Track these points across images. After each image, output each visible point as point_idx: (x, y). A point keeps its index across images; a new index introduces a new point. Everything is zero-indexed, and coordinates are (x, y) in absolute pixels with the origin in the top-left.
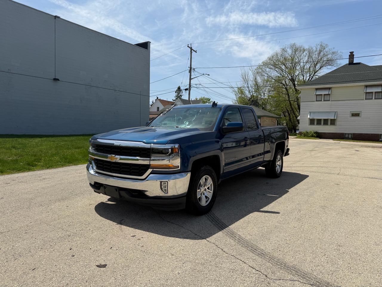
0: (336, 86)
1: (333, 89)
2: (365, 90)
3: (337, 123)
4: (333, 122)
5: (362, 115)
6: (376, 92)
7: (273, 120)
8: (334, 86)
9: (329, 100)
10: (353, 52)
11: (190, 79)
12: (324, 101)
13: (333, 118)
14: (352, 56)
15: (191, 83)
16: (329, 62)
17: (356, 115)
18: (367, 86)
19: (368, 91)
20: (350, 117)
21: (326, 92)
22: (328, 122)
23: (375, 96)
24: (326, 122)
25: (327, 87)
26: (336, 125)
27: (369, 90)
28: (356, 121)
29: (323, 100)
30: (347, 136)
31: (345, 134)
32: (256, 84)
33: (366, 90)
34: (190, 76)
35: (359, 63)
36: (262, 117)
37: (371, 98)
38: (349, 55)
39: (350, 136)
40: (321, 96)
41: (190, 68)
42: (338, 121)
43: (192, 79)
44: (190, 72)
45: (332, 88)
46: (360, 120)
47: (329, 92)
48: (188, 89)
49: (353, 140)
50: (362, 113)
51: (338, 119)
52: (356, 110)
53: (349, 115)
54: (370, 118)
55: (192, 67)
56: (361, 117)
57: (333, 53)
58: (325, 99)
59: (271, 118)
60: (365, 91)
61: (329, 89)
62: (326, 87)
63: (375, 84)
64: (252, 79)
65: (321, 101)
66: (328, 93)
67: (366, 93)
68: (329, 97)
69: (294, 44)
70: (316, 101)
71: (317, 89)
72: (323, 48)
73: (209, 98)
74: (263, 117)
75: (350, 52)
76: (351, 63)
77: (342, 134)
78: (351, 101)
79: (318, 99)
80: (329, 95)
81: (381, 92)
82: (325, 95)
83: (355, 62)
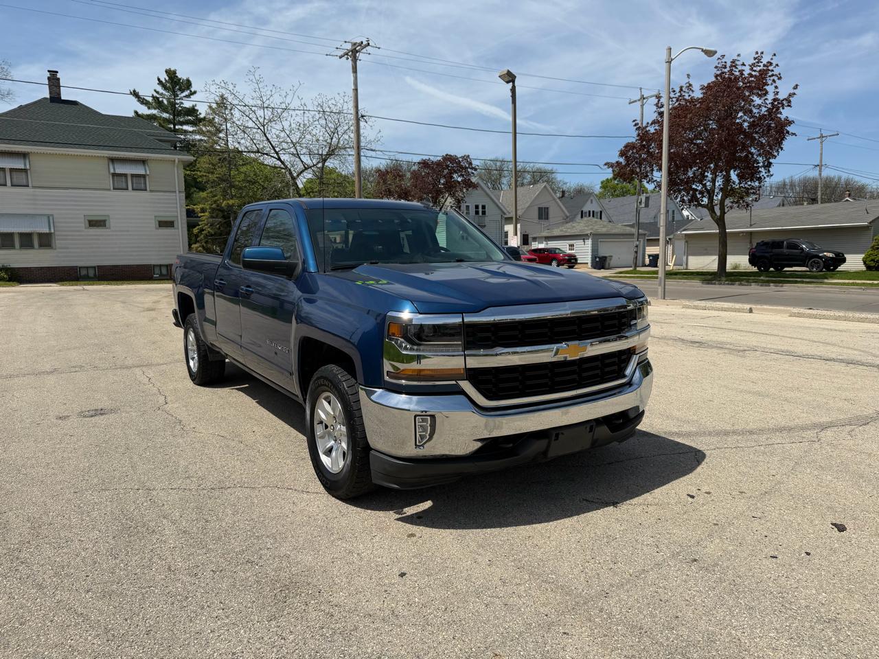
0: (42, 151)
1: (33, 157)
2: (111, 168)
3: (57, 242)
4: (46, 241)
5: (112, 223)
6: (133, 176)
8: (36, 151)
9: (25, 183)
10: (57, 72)
12: (12, 186)
13: (46, 230)
14: (54, 81)
17: (96, 223)
18: (113, 160)
19: (118, 171)
20: (86, 228)
21: (17, 164)
22: (13, 241)
23: (132, 183)
24: (26, 240)
25: (20, 150)
26: (53, 245)
27: (120, 169)
28: (101, 237)
29: (9, 183)
30: (84, 272)
31: (80, 268)
33: (114, 169)
35: (75, 103)
37: (124, 186)
38: (48, 78)
39: (91, 273)
42: (59, 237)
45: (31, 155)
46: (109, 235)
47: (25, 165)
49: (99, 280)
50: (111, 220)
51: (56, 233)
52: (97, 213)
53: (82, 224)
54: (128, 231)
56: (110, 228)
58: (15, 181)
60: (112, 171)
61: (24, 155)
62: (13, 150)
63: (131, 157)
65: (5, 185)
66: (22, 167)
67: (114, 175)
68: (25, 176)
75: (49, 71)
76: (55, 98)
77: (74, 269)
78: (81, 191)
80: (25, 171)
81: (144, 176)
82: (12, 170)
83: (63, 98)
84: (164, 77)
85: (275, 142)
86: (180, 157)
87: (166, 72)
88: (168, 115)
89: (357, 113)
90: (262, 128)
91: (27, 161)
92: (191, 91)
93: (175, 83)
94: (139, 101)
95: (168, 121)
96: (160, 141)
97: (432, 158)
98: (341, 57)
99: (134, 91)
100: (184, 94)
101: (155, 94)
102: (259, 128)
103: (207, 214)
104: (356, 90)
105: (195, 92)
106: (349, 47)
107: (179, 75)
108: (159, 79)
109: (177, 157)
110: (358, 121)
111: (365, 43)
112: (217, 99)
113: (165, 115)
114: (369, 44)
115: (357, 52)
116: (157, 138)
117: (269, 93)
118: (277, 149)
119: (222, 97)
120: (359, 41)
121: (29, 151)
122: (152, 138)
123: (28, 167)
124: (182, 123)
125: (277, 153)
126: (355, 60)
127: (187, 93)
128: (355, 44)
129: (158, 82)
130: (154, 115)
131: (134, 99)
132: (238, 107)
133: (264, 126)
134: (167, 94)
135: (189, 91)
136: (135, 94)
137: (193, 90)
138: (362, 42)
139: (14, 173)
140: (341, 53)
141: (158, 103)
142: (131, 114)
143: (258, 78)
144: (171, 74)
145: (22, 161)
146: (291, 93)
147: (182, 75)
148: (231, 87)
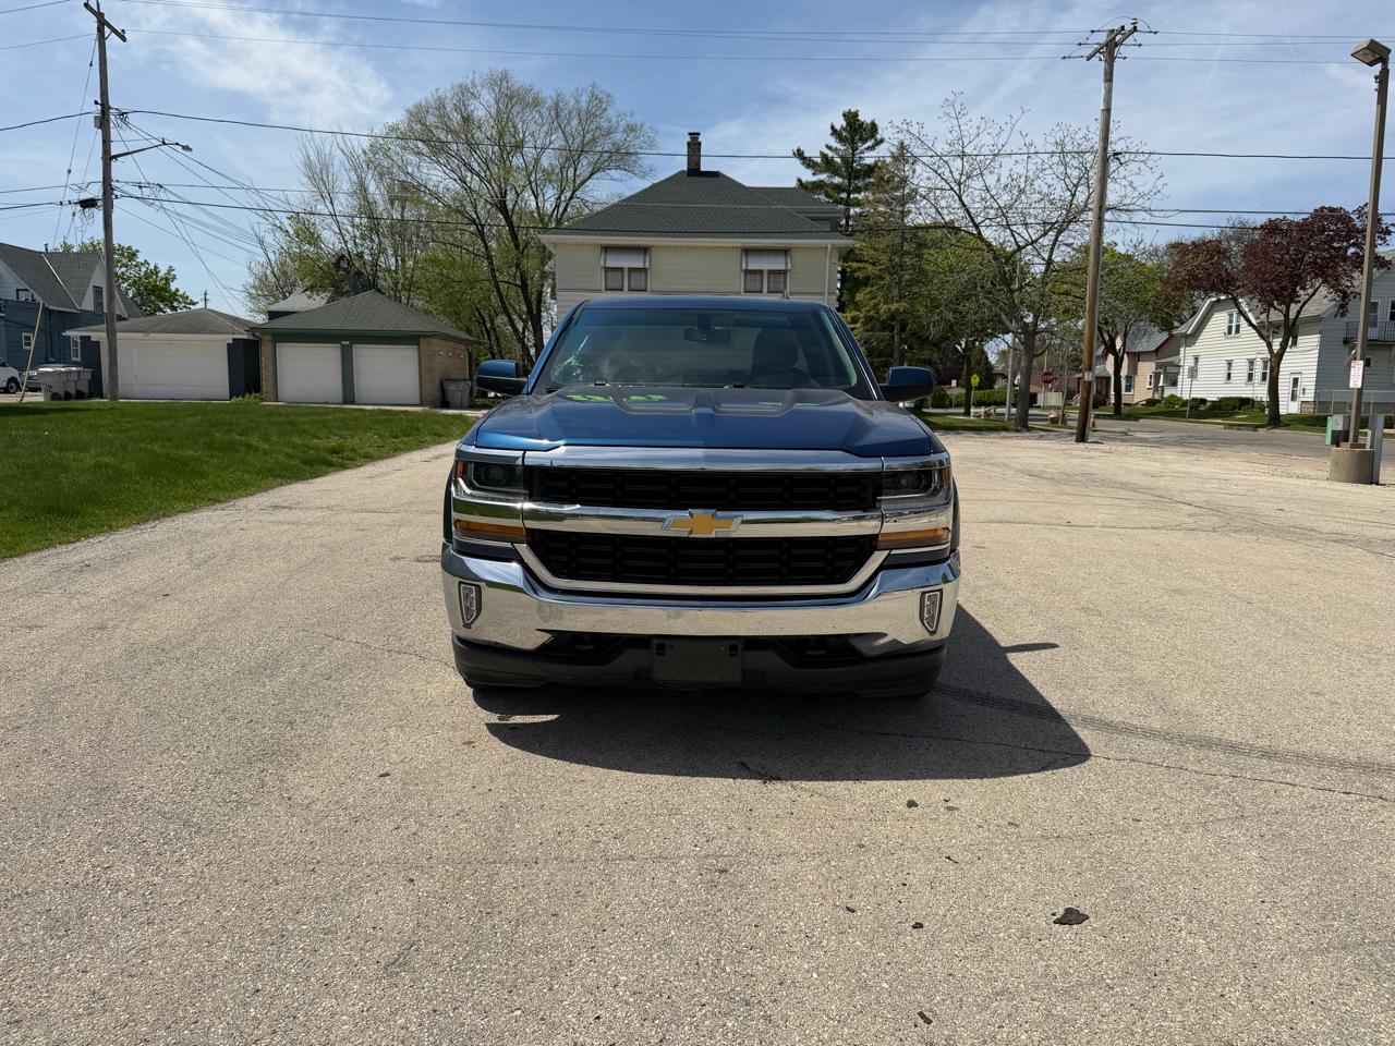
0: (665, 244)
1: (655, 253)
2: (744, 263)
6: (770, 272)
7: (458, 351)
8: (658, 244)
9: (643, 287)
10: (698, 134)
11: (108, 158)
12: (630, 290)
14: (694, 145)
15: (114, 175)
16: (620, 157)
18: (747, 251)
19: (751, 267)
21: (636, 262)
23: (769, 283)
25: (638, 243)
27: (755, 264)
29: (626, 288)
32: (368, 209)
33: (747, 264)
34: (106, 142)
35: (715, 174)
36: (424, 337)
37: (758, 288)
38: (689, 144)
40: (620, 274)
41: (102, 105)
43: (116, 157)
44: (103, 122)
45: (653, 249)
47: (644, 262)
48: (100, 203)
55: (111, 104)
57: (631, 129)
58: (634, 284)
59: (451, 344)
60: (744, 267)
61: (645, 250)
62: (634, 243)
63: (769, 245)
64: (346, 187)
65: (622, 290)
66: (641, 266)
67: (747, 272)
68: (643, 278)
69: (505, 77)
70: (607, 289)
71: (606, 249)
72: (598, 104)
73: (130, 248)
74: (428, 336)
75: (690, 134)
76: (694, 170)
79: (610, 285)
80: (644, 270)
81: (784, 272)
82: (631, 270)
83: (702, 169)
84: (840, 123)
85: (975, 207)
86: (834, 241)
87: (844, 115)
88: (841, 180)
89: (1105, 149)
90: (956, 188)
91: (648, 260)
92: (876, 140)
93: (856, 131)
94: (803, 163)
95: (838, 188)
96: (813, 219)
97: (1290, 217)
98: (1088, 59)
99: (799, 150)
100: (866, 145)
101: (827, 151)
102: (952, 189)
103: (858, 325)
104: (1107, 111)
105: (882, 141)
106: (1103, 38)
107: (861, 118)
108: (833, 127)
109: (829, 242)
110: (1105, 162)
111: (1129, 27)
112: (894, 150)
113: (837, 180)
114: (1135, 28)
115: (1116, 45)
116: (810, 215)
117: (975, 131)
118: (978, 220)
119: (902, 146)
120: (1117, 27)
121: (650, 244)
122: (802, 216)
123: (647, 266)
124: (858, 190)
125: (977, 226)
126: (1110, 61)
127: (869, 144)
128: (1112, 31)
129: (830, 131)
130: (822, 181)
131: (797, 162)
132: (924, 159)
133: (959, 184)
134: (842, 148)
135: (873, 141)
136: (799, 154)
137: (879, 137)
138: (1123, 28)
139: (633, 274)
140: (1089, 51)
141: (827, 164)
142: (793, 184)
143: (958, 109)
144: (851, 117)
145: (642, 257)
146: (1007, 129)
147: (865, 117)
148: (914, 130)
